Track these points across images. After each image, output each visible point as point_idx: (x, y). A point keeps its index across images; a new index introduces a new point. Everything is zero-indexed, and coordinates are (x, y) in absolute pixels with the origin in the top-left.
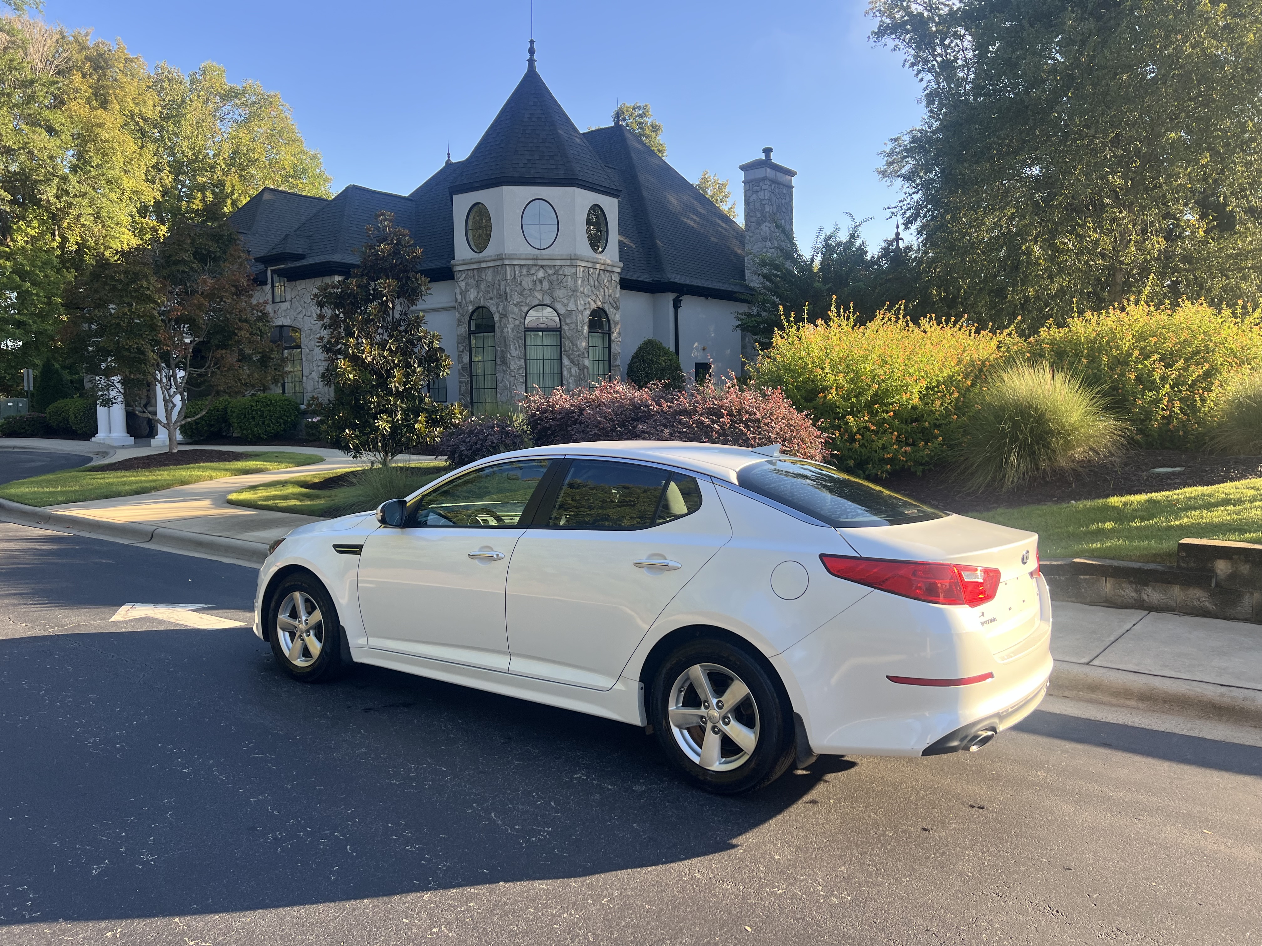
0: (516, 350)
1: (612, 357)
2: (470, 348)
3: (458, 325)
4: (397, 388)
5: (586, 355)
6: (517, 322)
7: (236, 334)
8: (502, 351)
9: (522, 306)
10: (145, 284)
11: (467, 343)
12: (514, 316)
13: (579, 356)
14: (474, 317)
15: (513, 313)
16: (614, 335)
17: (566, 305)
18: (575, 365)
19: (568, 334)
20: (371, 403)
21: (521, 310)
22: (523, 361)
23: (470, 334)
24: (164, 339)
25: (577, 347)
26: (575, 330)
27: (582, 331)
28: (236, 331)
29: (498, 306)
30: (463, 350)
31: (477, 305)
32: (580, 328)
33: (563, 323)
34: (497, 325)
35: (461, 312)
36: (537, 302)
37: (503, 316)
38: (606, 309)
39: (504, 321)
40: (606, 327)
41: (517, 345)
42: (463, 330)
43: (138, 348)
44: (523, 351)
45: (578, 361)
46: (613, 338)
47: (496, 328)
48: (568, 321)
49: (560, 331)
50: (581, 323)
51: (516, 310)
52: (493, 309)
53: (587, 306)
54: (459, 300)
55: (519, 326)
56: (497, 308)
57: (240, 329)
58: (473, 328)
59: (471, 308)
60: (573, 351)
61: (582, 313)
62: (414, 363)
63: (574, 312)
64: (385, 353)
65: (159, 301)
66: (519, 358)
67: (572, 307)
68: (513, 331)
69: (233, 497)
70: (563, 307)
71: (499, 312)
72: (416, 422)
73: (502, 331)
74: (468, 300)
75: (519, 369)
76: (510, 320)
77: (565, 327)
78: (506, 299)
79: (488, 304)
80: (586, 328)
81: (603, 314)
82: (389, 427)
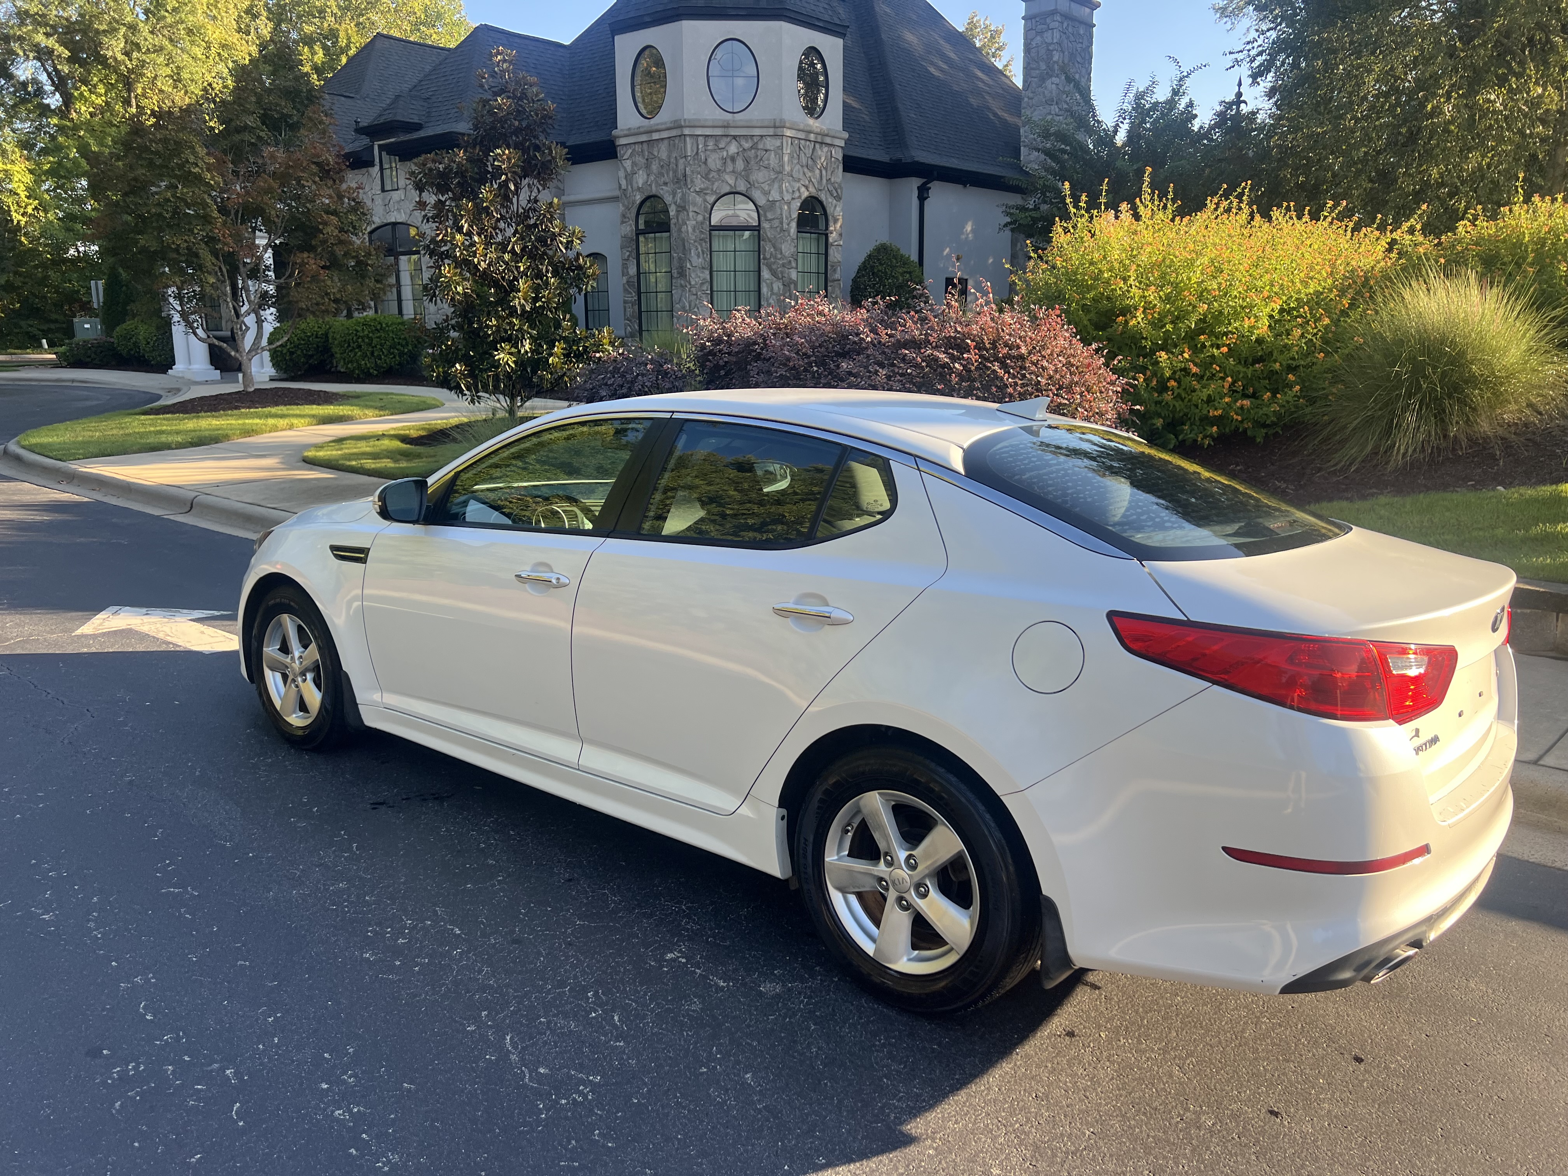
0: (698, 256)
1: (829, 267)
2: (638, 255)
3: (623, 222)
4: (523, 306)
5: (794, 265)
6: (700, 218)
7: (321, 232)
8: (680, 259)
9: (706, 194)
10: (192, 159)
11: (634, 247)
12: (696, 209)
13: (783, 265)
14: (644, 209)
15: (695, 204)
16: (833, 237)
17: (767, 193)
18: (778, 278)
19: (769, 235)
20: (488, 326)
21: (705, 201)
22: (708, 272)
23: (637, 235)
24: (223, 236)
25: (781, 253)
26: (778, 229)
27: (788, 231)
28: (321, 227)
29: (674, 194)
30: (629, 256)
31: (646, 194)
32: (785, 226)
33: (762, 219)
34: (673, 221)
35: (626, 203)
36: (727, 189)
37: (682, 208)
38: (823, 197)
39: (683, 215)
40: (822, 226)
41: (700, 250)
42: (628, 228)
43: (188, 248)
44: (708, 259)
45: (782, 273)
46: (831, 240)
47: (672, 226)
48: (770, 216)
49: (759, 231)
50: (787, 218)
51: (699, 200)
52: (668, 199)
53: (797, 195)
54: (624, 187)
55: (702, 223)
56: (674, 197)
57: (325, 224)
58: (641, 226)
59: (638, 198)
60: (776, 258)
61: (789, 204)
62: (547, 271)
63: (777, 204)
64: (507, 257)
65: (212, 182)
66: (703, 268)
67: (775, 195)
68: (694, 230)
69: (310, 454)
70: (762, 197)
71: (675, 203)
72: (551, 355)
73: (680, 230)
74: (635, 186)
75: (702, 284)
76: (691, 214)
77: (765, 225)
78: (686, 184)
79: (661, 192)
80: (794, 225)
81: (819, 207)
82: (514, 362)
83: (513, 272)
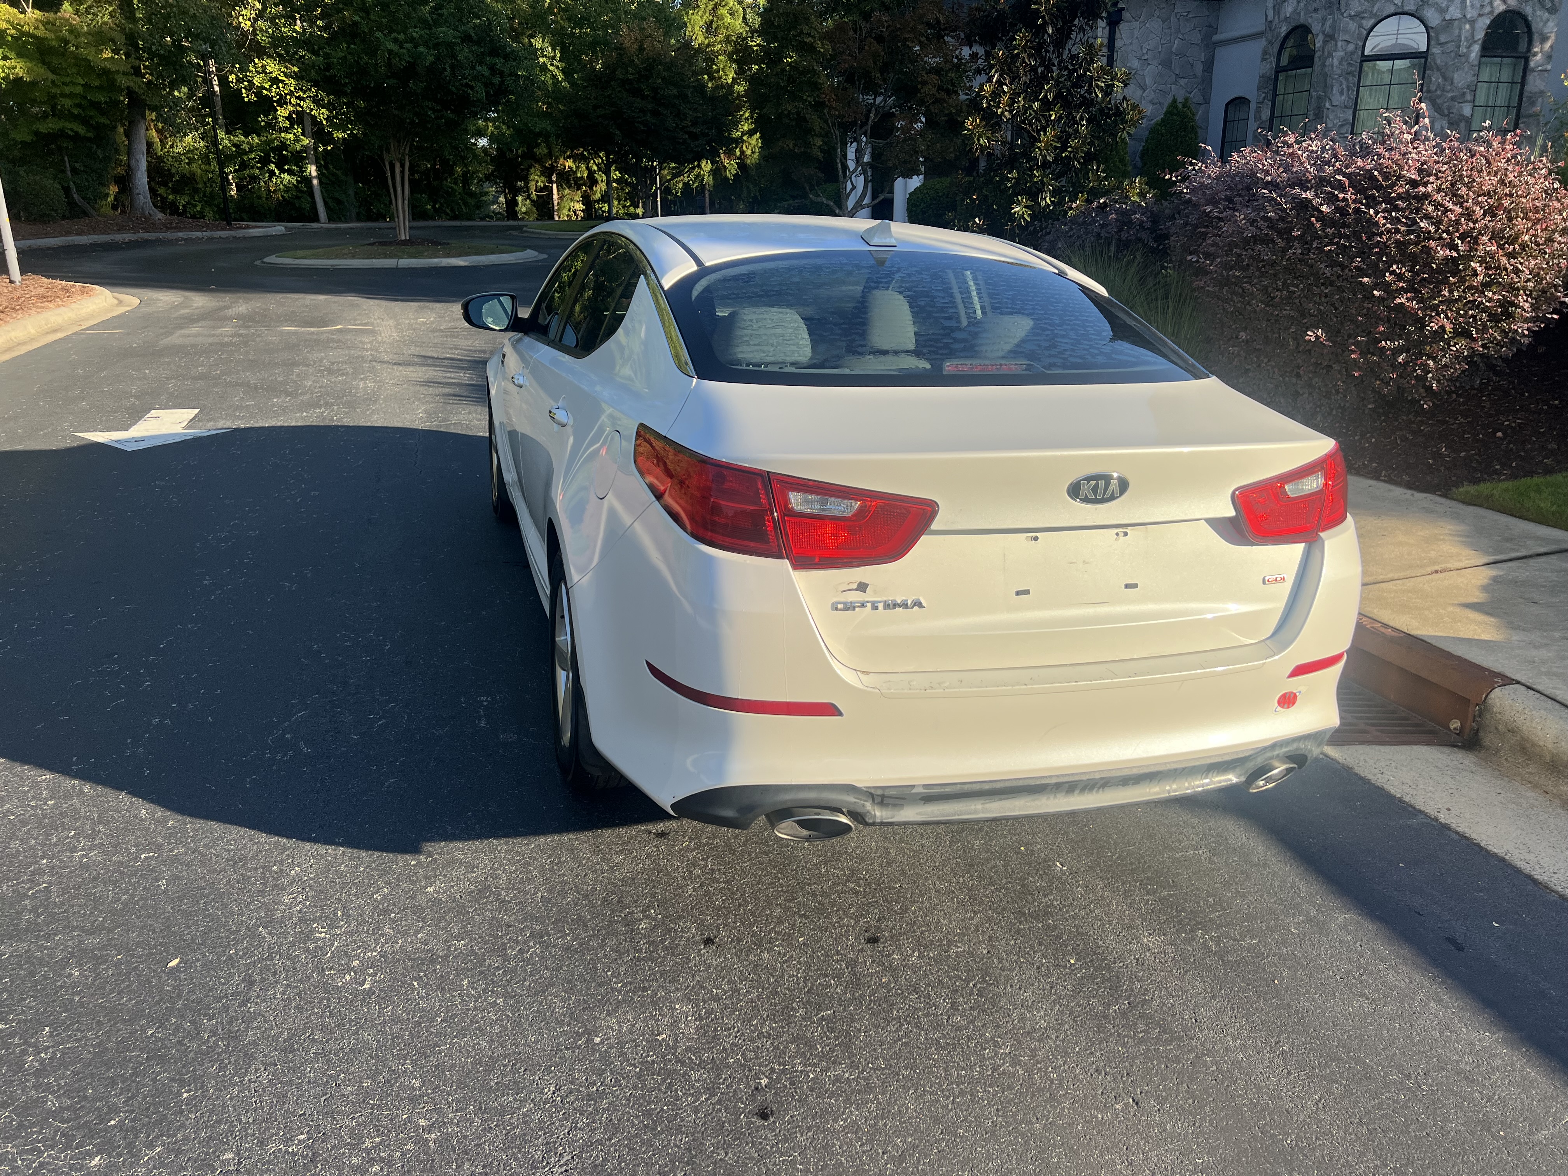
0: (1342, 93)
1: (1524, 99)
2: (1275, 95)
3: (1263, 59)
4: (1044, 157)
5: (1469, 97)
6: (1351, 47)
7: (919, 91)
8: (1319, 97)
9: (1363, 18)
10: (805, 29)
11: (1271, 87)
12: (1347, 37)
13: (1453, 99)
14: (1290, 43)
15: (1346, 31)
16: (1537, 59)
17: (1442, 11)
18: (1443, 115)
19: (1438, 61)
20: (1008, 179)
21: (1360, 26)
22: (1350, 112)
23: (1277, 73)
24: (829, 101)
25: (1452, 83)
26: (1453, 54)
27: (1466, 56)
28: (919, 86)
29: (1324, 20)
30: (1264, 99)
31: (1293, 24)
32: (1462, 50)
33: (1433, 42)
34: (1317, 55)
35: (1270, 37)
36: (1392, 9)
37: (1330, 38)
38: (1528, 10)
39: (1330, 46)
40: (1523, 47)
41: (1344, 86)
42: (1268, 66)
43: (798, 113)
44: (1353, 97)
45: (1449, 108)
46: (1532, 64)
47: (1316, 59)
48: (1443, 38)
49: (1426, 58)
50: (1467, 39)
51: (1353, 26)
52: (1316, 28)
53: (1487, 9)
54: (1269, 19)
55: (1352, 53)
56: (1323, 25)
57: (925, 83)
58: (1284, 62)
59: (1284, 30)
60: (1443, 90)
61: (1473, 22)
63: (1456, 23)
64: (1036, 105)
66: (1346, 107)
67: (1454, 12)
68: (1340, 63)
70: (1437, 16)
71: (1323, 32)
73: (1324, 65)
74: (1282, 16)
75: (1341, 126)
76: (1340, 44)
77: (1436, 50)
78: (1339, 9)
79: (1310, 20)
80: (1476, 48)
81: (1520, 22)
82: (1029, 215)
83: (1040, 121)
